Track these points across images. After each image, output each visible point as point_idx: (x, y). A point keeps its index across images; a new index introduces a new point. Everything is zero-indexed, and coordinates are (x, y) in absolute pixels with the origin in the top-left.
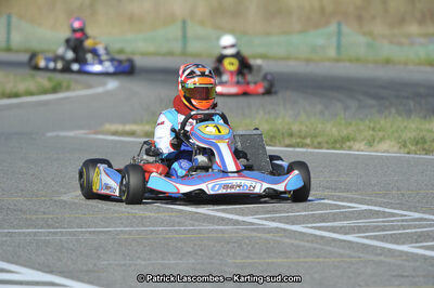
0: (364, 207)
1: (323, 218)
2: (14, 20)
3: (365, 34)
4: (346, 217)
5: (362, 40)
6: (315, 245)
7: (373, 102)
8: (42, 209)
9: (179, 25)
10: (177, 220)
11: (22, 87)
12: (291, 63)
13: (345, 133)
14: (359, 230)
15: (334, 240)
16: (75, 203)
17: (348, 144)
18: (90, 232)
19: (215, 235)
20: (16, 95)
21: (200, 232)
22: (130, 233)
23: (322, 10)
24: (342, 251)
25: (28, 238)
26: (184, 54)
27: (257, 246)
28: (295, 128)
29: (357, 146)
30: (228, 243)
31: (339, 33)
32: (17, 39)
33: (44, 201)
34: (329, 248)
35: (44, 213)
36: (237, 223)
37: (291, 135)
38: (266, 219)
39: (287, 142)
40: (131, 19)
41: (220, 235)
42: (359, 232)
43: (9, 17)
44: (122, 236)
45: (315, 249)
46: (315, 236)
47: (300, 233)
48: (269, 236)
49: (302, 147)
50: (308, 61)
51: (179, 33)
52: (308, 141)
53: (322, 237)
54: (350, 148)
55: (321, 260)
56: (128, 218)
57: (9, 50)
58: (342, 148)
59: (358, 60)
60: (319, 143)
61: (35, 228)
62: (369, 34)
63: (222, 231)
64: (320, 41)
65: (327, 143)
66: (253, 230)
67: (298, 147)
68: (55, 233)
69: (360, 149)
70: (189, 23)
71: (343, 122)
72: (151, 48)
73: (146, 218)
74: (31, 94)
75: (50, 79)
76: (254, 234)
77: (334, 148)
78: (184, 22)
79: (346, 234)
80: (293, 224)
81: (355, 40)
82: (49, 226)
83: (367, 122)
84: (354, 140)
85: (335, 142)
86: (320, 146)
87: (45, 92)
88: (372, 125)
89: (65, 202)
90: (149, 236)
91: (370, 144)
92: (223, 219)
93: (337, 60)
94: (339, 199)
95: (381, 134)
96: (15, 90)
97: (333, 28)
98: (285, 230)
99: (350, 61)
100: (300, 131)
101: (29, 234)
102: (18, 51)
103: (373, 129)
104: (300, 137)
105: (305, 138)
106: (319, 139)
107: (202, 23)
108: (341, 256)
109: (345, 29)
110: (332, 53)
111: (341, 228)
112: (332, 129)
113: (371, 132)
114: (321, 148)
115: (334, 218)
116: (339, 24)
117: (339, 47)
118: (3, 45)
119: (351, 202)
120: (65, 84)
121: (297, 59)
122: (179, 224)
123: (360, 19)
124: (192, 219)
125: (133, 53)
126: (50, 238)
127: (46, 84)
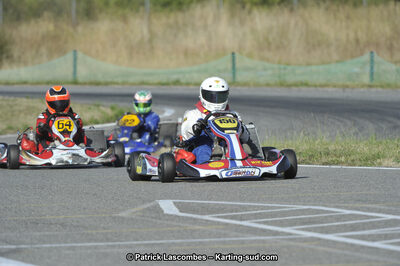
0: (390, 217)
1: (353, 228)
2: (80, 55)
3: (395, 63)
4: (373, 226)
5: (393, 67)
6: (347, 252)
8: (102, 225)
9: (229, 56)
10: (223, 232)
12: (330, 89)
13: (376, 151)
14: (386, 237)
15: (363, 247)
16: (132, 219)
17: (378, 161)
21: (243, 242)
22: (181, 245)
23: (357, 41)
24: (369, 256)
25: (89, 251)
26: (233, 83)
27: (294, 254)
28: (332, 147)
29: (386, 162)
31: (372, 62)
32: (83, 73)
33: (104, 218)
34: (358, 254)
35: (104, 228)
36: (276, 233)
37: (328, 154)
38: (303, 229)
39: (324, 160)
40: (186, 53)
41: (261, 245)
43: (75, 52)
45: (345, 255)
46: (346, 244)
47: (333, 241)
48: (305, 245)
49: (337, 164)
50: (345, 87)
51: (230, 65)
52: (343, 159)
53: (353, 245)
54: (380, 164)
56: (179, 232)
57: (75, 83)
58: (372, 164)
59: (389, 85)
60: (353, 161)
61: (96, 242)
63: (264, 242)
64: (356, 70)
65: (360, 160)
66: (291, 240)
67: (334, 164)
68: (114, 246)
69: (388, 165)
70: (237, 55)
71: (374, 142)
73: (195, 231)
74: (97, 123)
75: (112, 108)
76: (292, 243)
77: (365, 165)
78: (233, 54)
79: (374, 241)
80: (327, 233)
81: (387, 68)
82: (108, 240)
83: (396, 141)
84: (384, 157)
85: (367, 159)
86: (353, 163)
87: (108, 121)
89: (122, 218)
91: (398, 160)
92: (264, 231)
93: (370, 86)
94: (369, 210)
97: (366, 57)
98: (319, 239)
99: (382, 86)
100: (335, 150)
101: (90, 248)
102: (84, 84)
104: (335, 155)
105: (340, 156)
106: (352, 157)
107: (250, 55)
108: (369, 261)
109: (377, 58)
110: (366, 79)
111: (369, 236)
112: (364, 148)
114: (354, 165)
115: (364, 227)
116: (372, 53)
117: (372, 74)
118: (70, 78)
119: (379, 212)
121: (335, 86)
122: (225, 235)
123: (391, 49)
124: (236, 231)
125: (188, 84)
126: (108, 251)
127: (110, 112)
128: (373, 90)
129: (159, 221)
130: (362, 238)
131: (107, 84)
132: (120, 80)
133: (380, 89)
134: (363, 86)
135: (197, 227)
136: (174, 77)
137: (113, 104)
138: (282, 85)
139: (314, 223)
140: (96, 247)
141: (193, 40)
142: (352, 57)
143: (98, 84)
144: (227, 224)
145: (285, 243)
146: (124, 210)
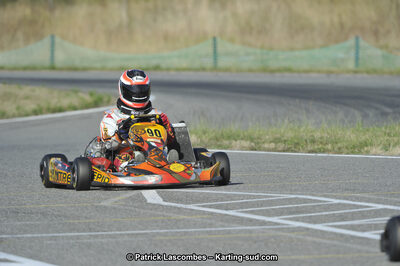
0: (380, 206)
1: (343, 218)
2: (58, 40)
3: (381, 48)
4: (363, 215)
5: (379, 52)
6: (336, 242)
7: (388, 110)
8: (84, 215)
9: (211, 41)
10: (209, 221)
11: (65, 102)
12: (314, 75)
13: (363, 138)
14: (376, 227)
15: (353, 237)
16: (114, 208)
17: (366, 148)
18: (128, 234)
19: (243, 235)
20: (60, 110)
21: (229, 232)
22: (165, 235)
23: (342, 26)
24: (359, 247)
25: (72, 241)
26: (215, 68)
27: (282, 244)
28: (317, 135)
29: (374, 150)
30: (255, 242)
31: (357, 47)
32: (60, 58)
33: (86, 207)
34: (348, 245)
35: (86, 218)
36: (264, 223)
37: (313, 141)
38: (290, 219)
39: (310, 148)
40: (166, 37)
41: (247, 235)
42: (375, 230)
43: (53, 37)
44: (158, 238)
45: (335, 246)
46: (335, 234)
47: (321, 231)
48: (293, 235)
49: (324, 152)
50: (329, 73)
51: (210, 50)
52: (329, 147)
53: (342, 235)
54: (368, 153)
55: (341, 256)
56: (163, 221)
57: (53, 68)
58: (360, 152)
59: (375, 71)
60: (339, 149)
61: (78, 231)
62: (385, 47)
63: (250, 232)
64: (341, 55)
65: (347, 148)
66: (279, 229)
67: (320, 152)
68: (96, 236)
69: (376, 153)
70: (219, 40)
71: (361, 129)
72: (184, 64)
73: (180, 220)
74: (75, 109)
75: (91, 94)
76: (280, 233)
77: (353, 153)
78: (215, 39)
79: (364, 231)
80: (315, 223)
81: (372, 53)
82: (90, 230)
83: (383, 129)
84: (371, 145)
85: (354, 147)
86: (340, 151)
87: (87, 107)
88: (388, 131)
89: (105, 207)
90: (183, 238)
91: (386, 148)
92: (251, 220)
93: (356, 72)
94: (358, 199)
95: (396, 139)
96: (58, 105)
97: (351, 42)
98: (308, 229)
99: (368, 72)
100: (321, 138)
101: (72, 238)
102: (61, 69)
103: (389, 135)
104: (321, 143)
105: (326, 144)
106: (339, 145)
107: (232, 40)
108: (359, 251)
109: (362, 43)
110: (351, 65)
111: (359, 226)
112: (351, 135)
113: (386, 138)
114: (341, 153)
115: (353, 216)
116: (357, 38)
117: (357, 59)
118: (47, 63)
119: (368, 202)
120: (106, 99)
121: (319, 72)
122: (211, 225)
123: (376, 33)
124: (222, 221)
125: (168, 69)
126: (92, 240)
127: (88, 99)
128: (359, 76)
129: (142, 211)
130: (352, 228)
131: (85, 69)
132: (98, 65)
133: (365, 75)
134: (348, 72)
135: (182, 217)
136: (154, 62)
137: (91, 89)
138: (265, 70)
139: (302, 212)
140: (78, 237)
141: (174, 24)
142: (337, 41)
143: (75, 69)
144: (212, 213)
145: (273, 233)
146: (106, 199)
